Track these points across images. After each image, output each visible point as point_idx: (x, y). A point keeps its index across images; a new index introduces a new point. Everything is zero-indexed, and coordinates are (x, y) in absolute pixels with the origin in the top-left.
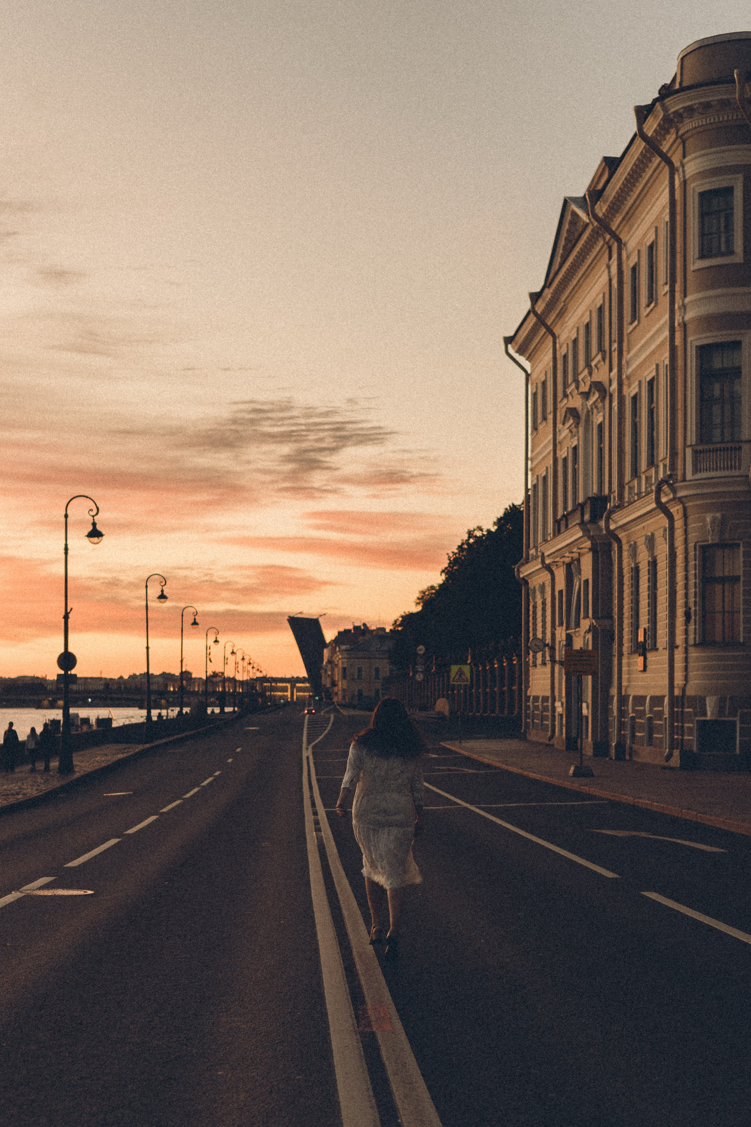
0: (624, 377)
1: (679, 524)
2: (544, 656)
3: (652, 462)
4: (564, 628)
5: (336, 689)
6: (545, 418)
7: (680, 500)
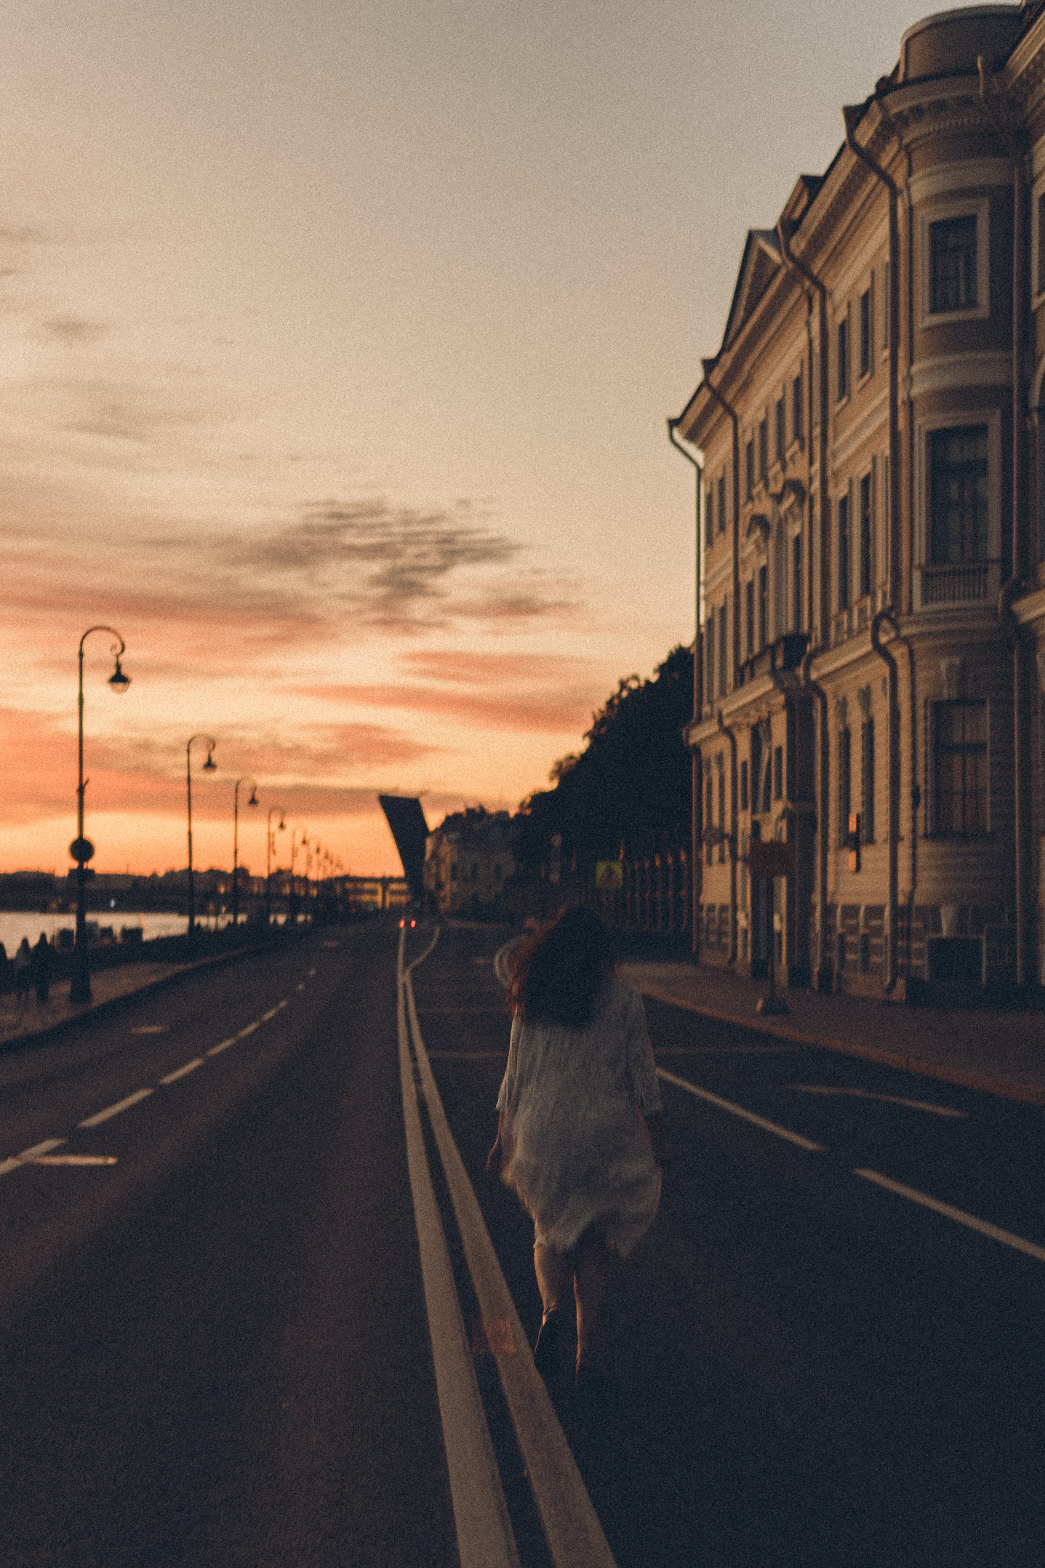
0: (829, 473)
1: (903, 673)
2: (722, 850)
3: (867, 588)
4: (749, 811)
5: (442, 894)
6: (722, 528)
7: (906, 640)
